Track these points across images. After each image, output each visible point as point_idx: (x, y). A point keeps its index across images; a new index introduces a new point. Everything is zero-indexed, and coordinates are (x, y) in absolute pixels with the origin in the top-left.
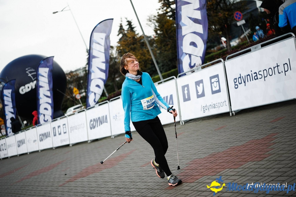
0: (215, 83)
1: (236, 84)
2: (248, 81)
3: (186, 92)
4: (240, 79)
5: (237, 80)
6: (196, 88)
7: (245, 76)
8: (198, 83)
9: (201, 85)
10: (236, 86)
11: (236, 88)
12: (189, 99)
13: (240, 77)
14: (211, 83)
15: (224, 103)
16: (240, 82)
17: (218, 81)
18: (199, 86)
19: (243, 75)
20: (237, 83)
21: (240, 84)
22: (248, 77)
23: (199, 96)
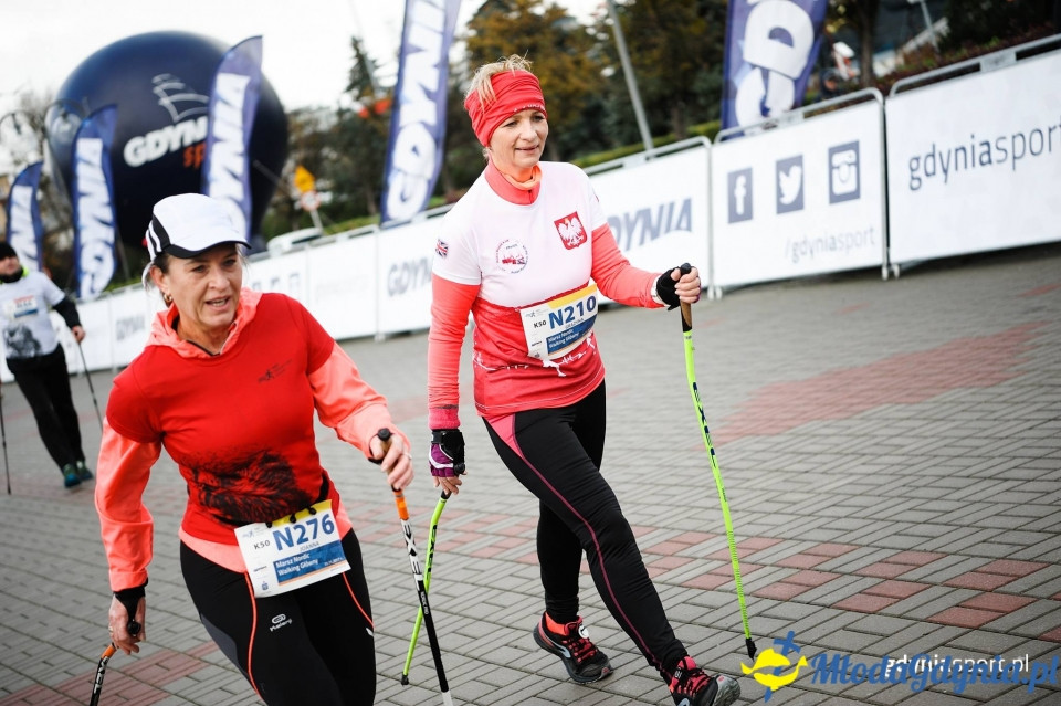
0: (845, 168)
1: (916, 174)
2: (957, 168)
3: (740, 193)
4: (930, 161)
5: (922, 162)
6: (778, 180)
7: (950, 152)
8: (784, 166)
9: (795, 171)
10: (915, 184)
11: (913, 189)
12: (748, 215)
13: (933, 155)
14: (831, 168)
15: (868, 235)
16: (930, 170)
17: (857, 164)
18: (787, 174)
19: (943, 148)
20: (920, 173)
21: (928, 175)
22: (961, 153)
23: (782, 209)
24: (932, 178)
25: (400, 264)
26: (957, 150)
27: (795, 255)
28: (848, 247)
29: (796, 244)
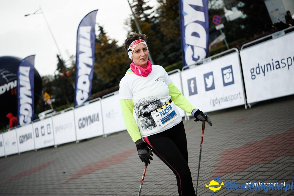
0: (228, 75)
1: (253, 74)
2: (268, 71)
3: (192, 85)
4: (258, 69)
5: (255, 70)
6: (205, 80)
7: (264, 66)
8: (206, 76)
9: (211, 77)
10: (253, 77)
11: (253, 79)
12: (196, 92)
13: (259, 67)
14: (223, 75)
15: (239, 95)
16: (258, 72)
17: (232, 72)
18: (208, 78)
19: (262, 64)
20: (255, 73)
21: (257, 74)
22: (269, 66)
23: (207, 89)
24: (259, 75)
25: (82, 119)
26: (267, 65)
27: (213, 104)
28: (232, 100)
29: (214, 100)
